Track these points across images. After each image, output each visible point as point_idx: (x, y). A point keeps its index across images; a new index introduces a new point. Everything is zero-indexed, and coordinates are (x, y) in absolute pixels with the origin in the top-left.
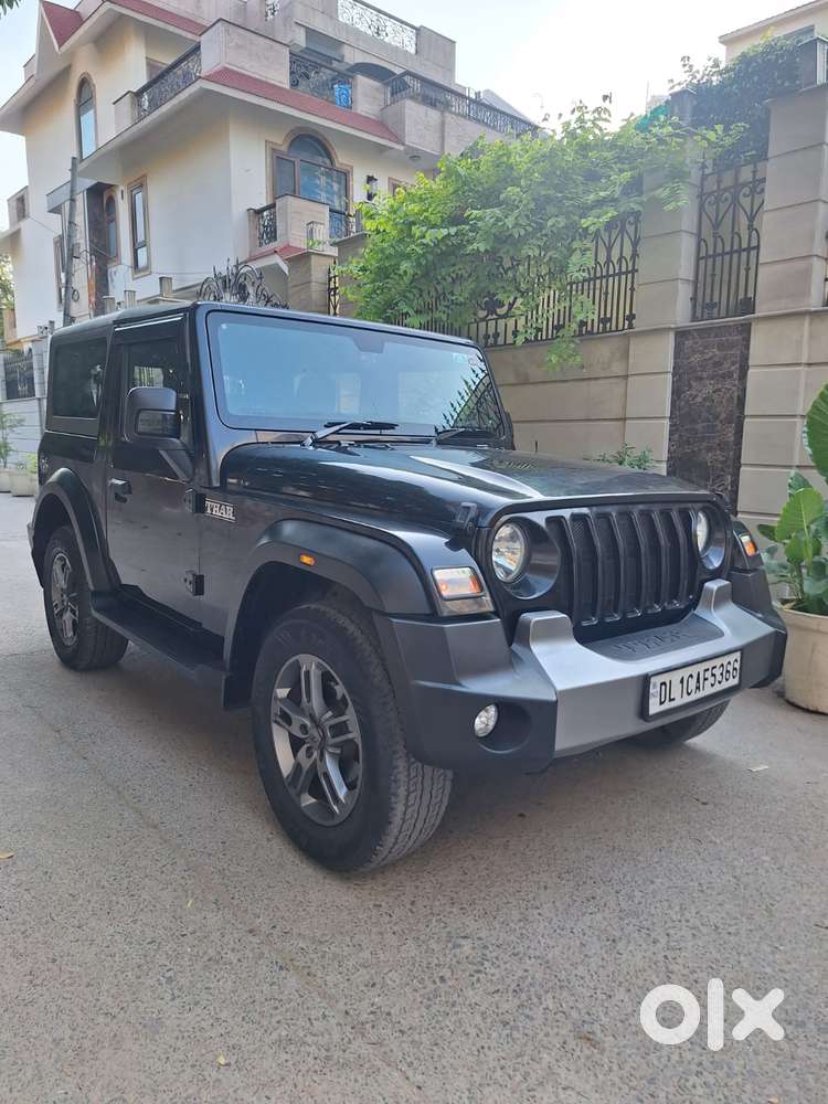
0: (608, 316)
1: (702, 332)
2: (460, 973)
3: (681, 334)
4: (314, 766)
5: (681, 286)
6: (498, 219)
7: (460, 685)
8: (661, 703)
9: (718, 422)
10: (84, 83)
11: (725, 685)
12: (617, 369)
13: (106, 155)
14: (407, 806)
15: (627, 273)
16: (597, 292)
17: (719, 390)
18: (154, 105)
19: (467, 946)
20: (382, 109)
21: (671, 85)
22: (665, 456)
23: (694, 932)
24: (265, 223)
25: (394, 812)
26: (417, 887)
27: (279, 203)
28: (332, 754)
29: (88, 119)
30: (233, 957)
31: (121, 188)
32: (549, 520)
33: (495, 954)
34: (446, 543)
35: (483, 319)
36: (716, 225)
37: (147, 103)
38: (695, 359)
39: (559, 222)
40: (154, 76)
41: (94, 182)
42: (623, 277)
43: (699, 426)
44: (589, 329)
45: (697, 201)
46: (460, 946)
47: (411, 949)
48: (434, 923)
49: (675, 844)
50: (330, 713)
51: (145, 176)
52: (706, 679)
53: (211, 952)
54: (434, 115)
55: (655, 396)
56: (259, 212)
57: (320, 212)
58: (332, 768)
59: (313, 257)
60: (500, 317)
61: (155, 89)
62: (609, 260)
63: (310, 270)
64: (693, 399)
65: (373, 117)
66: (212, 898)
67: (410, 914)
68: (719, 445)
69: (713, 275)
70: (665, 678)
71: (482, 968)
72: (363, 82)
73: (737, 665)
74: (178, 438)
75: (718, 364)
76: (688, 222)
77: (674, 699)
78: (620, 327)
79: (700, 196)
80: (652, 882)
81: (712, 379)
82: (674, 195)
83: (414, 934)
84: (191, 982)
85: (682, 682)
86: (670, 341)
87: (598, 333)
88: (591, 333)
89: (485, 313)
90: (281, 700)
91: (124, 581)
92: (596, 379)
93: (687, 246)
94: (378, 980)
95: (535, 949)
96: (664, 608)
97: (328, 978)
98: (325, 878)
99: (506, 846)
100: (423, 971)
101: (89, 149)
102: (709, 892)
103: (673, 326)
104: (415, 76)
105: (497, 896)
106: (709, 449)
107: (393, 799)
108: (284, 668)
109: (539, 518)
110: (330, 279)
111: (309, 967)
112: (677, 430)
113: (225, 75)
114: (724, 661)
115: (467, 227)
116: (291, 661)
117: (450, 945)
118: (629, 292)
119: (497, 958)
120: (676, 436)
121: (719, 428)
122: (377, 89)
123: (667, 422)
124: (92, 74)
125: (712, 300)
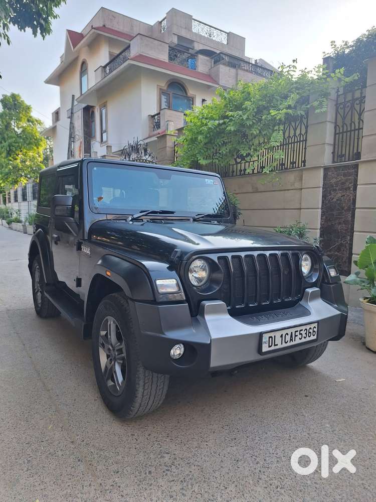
0: (295, 161)
1: (336, 168)
2: (159, 470)
3: (326, 169)
4: (112, 367)
5: (327, 147)
6: (241, 116)
7: (164, 334)
8: (270, 347)
9: (343, 211)
10: (84, 63)
11: (308, 339)
12: (297, 185)
13: (91, 93)
14: (144, 389)
15: (303, 141)
16: (290, 150)
17: (344, 196)
18: (111, 71)
19: (167, 457)
20: (210, 70)
21: (324, 54)
22: (319, 226)
23: (278, 459)
24: (155, 121)
25: (138, 392)
26: (154, 428)
27: (162, 112)
28: (118, 363)
29: (84, 79)
30: (60, 453)
31: (97, 107)
32: (219, 258)
33: (179, 462)
34: (168, 268)
35: (240, 163)
36: (344, 118)
37: (108, 71)
38: (333, 181)
39: (267, 117)
40: (112, 59)
41: (86, 105)
42: (301, 143)
43: (335, 213)
44: (286, 167)
45: (335, 107)
46: (164, 457)
47: (141, 457)
48: (156, 445)
49: (284, 416)
50: (119, 344)
51: (107, 102)
52: (296, 336)
53: (52, 450)
54: (233, 71)
55: (315, 198)
56: (153, 116)
57: (179, 116)
58: (118, 369)
59: (168, 136)
60: (247, 162)
61: (112, 64)
62: (295, 135)
63: (166, 142)
64: (332, 200)
65: (205, 73)
66: (61, 426)
67: (146, 440)
68: (344, 222)
69: (342, 142)
70: (272, 334)
71: (170, 469)
72: (201, 57)
73: (316, 330)
74: (73, 218)
75: (343, 183)
76: (331, 116)
77: (277, 345)
78: (300, 166)
79: (336, 105)
80: (266, 433)
81: (341, 190)
82: (321, 105)
83: (145, 450)
84: (37, 463)
85: (282, 336)
86: (321, 173)
87: (290, 169)
88: (287, 169)
89: (240, 160)
90: (102, 337)
91: (59, 280)
92: (288, 190)
93: (329, 129)
94: (120, 470)
95: (199, 462)
96: (283, 300)
97: (98, 467)
98: (114, 420)
99: (202, 411)
100: (143, 468)
101: (84, 90)
102: (293, 440)
103: (322, 166)
104: (225, 54)
105: (190, 434)
106: (340, 223)
107: (137, 386)
108: (103, 321)
109: (214, 257)
110: (175, 146)
111: (92, 461)
112: (325, 214)
113: (140, 58)
114: (308, 327)
115: (228, 120)
116: (105, 319)
117: (159, 456)
118: (304, 150)
119: (179, 465)
120: (324, 217)
121: (344, 214)
122: (207, 61)
123: (320, 211)
124: (87, 60)
125: (341, 153)
